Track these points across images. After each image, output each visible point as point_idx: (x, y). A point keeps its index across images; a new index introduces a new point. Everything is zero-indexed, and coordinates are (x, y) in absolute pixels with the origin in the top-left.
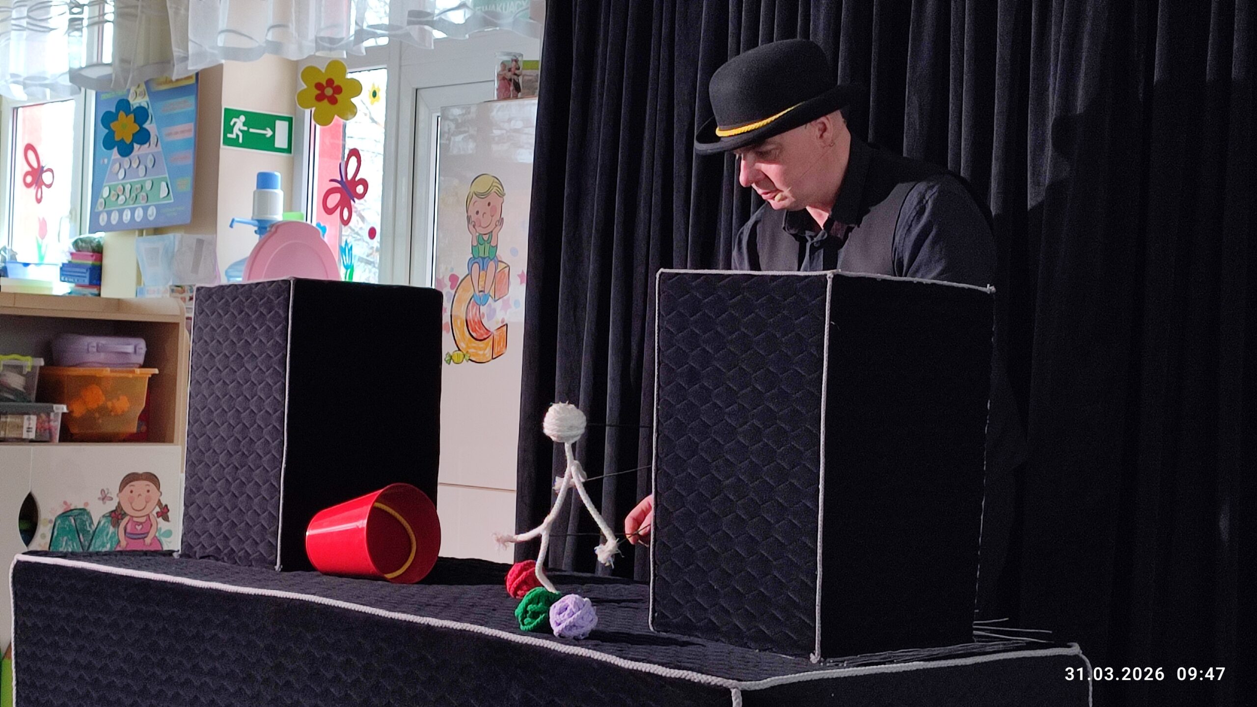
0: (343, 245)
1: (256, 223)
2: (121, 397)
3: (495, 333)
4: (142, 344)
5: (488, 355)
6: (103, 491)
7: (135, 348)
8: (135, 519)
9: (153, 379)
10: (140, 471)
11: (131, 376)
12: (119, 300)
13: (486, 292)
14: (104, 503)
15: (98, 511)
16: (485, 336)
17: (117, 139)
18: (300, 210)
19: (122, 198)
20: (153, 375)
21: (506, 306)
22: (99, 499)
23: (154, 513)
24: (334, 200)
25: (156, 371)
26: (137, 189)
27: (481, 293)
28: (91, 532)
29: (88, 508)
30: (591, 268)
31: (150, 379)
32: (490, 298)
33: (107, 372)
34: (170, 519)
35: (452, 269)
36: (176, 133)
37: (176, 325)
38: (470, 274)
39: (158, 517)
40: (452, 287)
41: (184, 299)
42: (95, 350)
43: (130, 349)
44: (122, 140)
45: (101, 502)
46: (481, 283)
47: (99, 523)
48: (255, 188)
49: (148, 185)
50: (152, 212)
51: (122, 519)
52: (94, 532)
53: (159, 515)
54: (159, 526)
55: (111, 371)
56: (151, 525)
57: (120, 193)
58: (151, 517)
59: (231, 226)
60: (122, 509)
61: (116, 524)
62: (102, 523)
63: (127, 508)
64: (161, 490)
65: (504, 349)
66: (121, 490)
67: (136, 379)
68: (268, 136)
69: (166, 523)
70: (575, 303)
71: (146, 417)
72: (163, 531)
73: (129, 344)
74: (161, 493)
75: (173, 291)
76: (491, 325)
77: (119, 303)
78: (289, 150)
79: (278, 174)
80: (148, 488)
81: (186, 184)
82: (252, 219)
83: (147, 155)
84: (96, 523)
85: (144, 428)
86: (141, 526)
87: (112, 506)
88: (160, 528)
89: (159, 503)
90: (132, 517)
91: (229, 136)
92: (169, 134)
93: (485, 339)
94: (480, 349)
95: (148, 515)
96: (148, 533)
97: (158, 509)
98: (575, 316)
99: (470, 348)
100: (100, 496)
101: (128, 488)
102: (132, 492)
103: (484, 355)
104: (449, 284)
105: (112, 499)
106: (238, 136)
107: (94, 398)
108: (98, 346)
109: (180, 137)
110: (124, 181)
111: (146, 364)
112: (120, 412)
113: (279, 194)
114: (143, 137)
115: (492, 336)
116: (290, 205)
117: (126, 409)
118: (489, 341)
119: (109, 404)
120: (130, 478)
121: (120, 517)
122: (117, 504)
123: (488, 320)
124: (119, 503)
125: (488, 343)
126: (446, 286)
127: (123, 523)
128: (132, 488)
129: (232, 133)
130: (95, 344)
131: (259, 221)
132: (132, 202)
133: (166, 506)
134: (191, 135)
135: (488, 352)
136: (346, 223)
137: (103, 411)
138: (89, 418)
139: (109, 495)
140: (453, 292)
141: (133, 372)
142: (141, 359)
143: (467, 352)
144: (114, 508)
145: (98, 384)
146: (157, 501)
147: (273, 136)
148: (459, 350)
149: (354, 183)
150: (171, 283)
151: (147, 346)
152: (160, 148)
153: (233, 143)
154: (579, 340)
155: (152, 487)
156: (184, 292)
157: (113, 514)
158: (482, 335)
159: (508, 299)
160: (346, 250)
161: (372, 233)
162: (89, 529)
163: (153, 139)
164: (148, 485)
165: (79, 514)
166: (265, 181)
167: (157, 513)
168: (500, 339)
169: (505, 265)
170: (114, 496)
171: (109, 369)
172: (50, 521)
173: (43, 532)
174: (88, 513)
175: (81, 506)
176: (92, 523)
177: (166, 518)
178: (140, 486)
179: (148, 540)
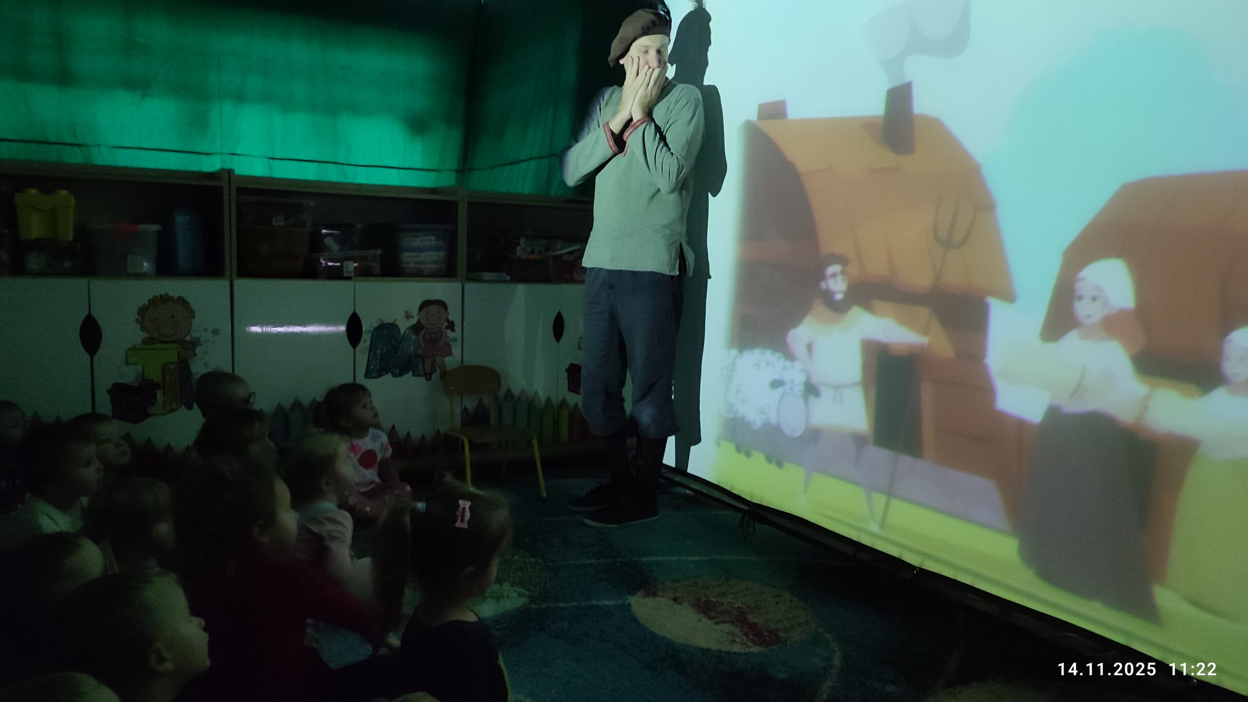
6: (406, 312)
8: (431, 330)
10: (433, 298)
23: (444, 326)
29: (398, 323)
34: (456, 330)
39: (447, 329)
51: (421, 330)
53: (447, 327)
54: (447, 335)
56: (442, 334)
58: (442, 328)
60: (421, 324)
61: (417, 333)
63: (423, 322)
64: (448, 311)
66: (420, 312)
69: (452, 333)
74: (448, 313)
80: (439, 310)
86: (435, 335)
89: (447, 320)
90: (428, 329)
95: (440, 328)
96: (440, 339)
97: (446, 324)
100: (405, 315)
101: (424, 311)
102: (427, 313)
120: (426, 304)
121: (419, 329)
122: (417, 321)
124: (419, 319)
127: (423, 332)
128: (428, 310)
133: (452, 321)
139: (411, 315)
144: (415, 323)
146: (445, 318)
155: (442, 309)
157: (415, 328)
162: (398, 336)
164: (439, 308)
165: (390, 327)
172: (370, 332)
173: (366, 339)
174: (397, 327)
175: (392, 322)
176: (400, 332)
177: (453, 330)
178: (433, 308)
179: (440, 344)
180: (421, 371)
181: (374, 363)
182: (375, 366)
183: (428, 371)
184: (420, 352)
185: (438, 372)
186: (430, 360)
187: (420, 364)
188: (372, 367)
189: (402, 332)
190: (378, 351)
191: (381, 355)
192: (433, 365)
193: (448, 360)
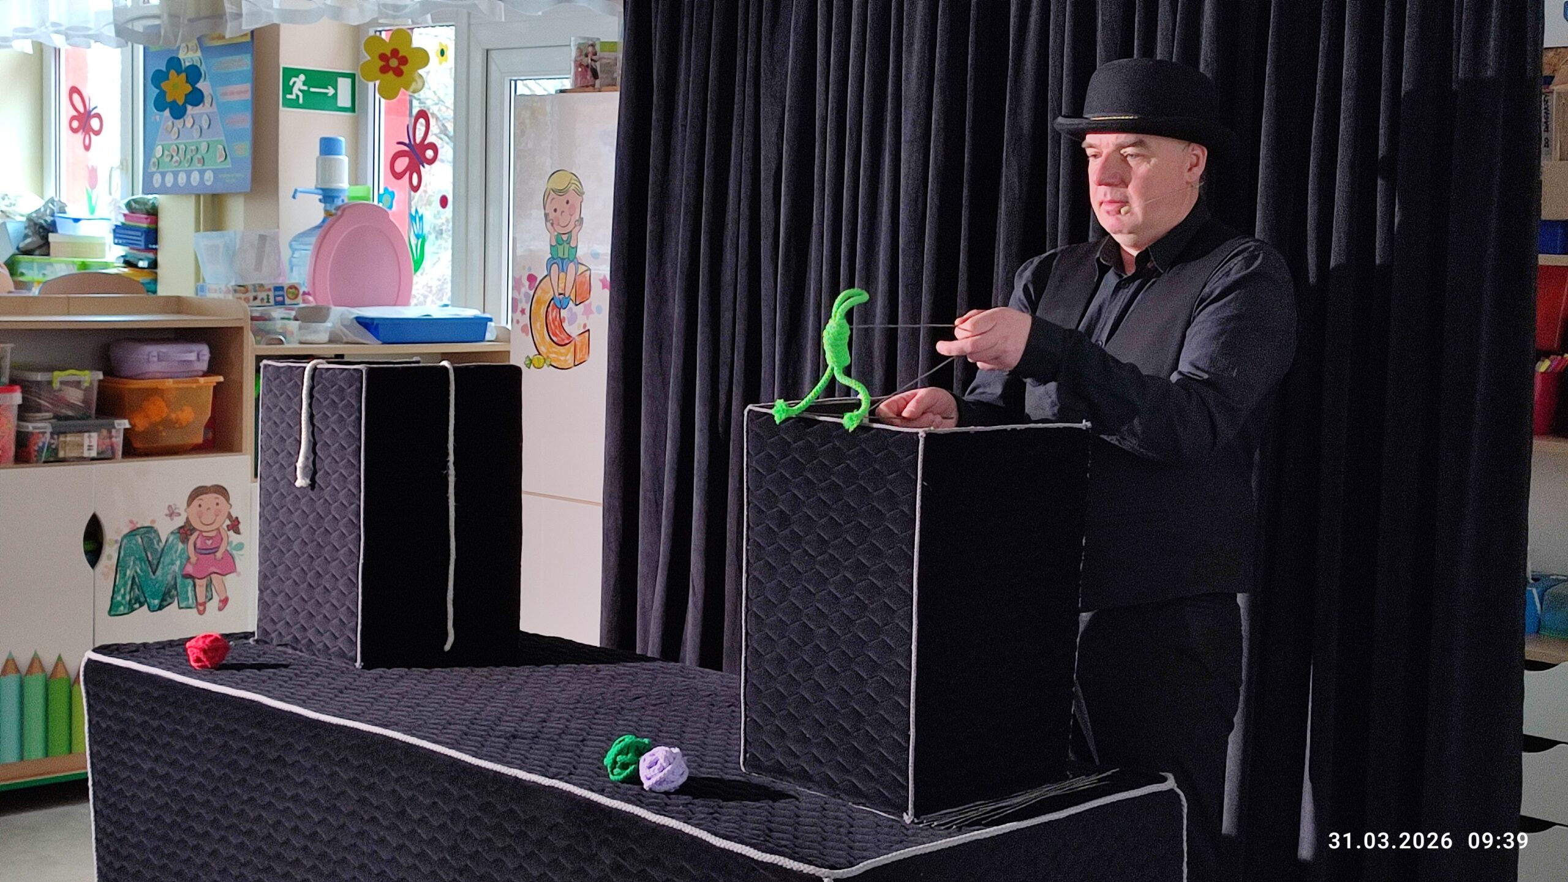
0: (413, 213)
1: (320, 192)
2: (185, 408)
3: (576, 338)
4: (205, 350)
5: (569, 362)
6: (170, 507)
7: (198, 355)
8: (205, 534)
9: (218, 388)
10: (209, 484)
11: (194, 386)
12: (179, 297)
13: (567, 296)
14: (172, 519)
15: (166, 528)
16: (567, 342)
17: (169, 99)
18: (365, 183)
19: (176, 158)
20: (219, 383)
21: (588, 312)
22: (166, 515)
23: (225, 526)
24: (402, 163)
25: (221, 379)
26: (192, 151)
27: (561, 296)
28: (160, 550)
29: (156, 526)
30: (676, 309)
31: (215, 387)
32: (571, 302)
33: (170, 383)
34: (241, 531)
35: (530, 269)
36: (232, 93)
37: (239, 330)
38: (549, 275)
39: (229, 530)
40: (530, 288)
41: (247, 300)
42: (155, 359)
43: (192, 357)
44: (174, 101)
45: (168, 518)
46: (562, 285)
47: (167, 541)
48: (317, 153)
49: (203, 147)
50: (209, 176)
51: (191, 534)
52: (163, 550)
53: (229, 528)
54: (230, 539)
55: (174, 383)
56: (222, 539)
57: (174, 154)
58: (221, 530)
59: (294, 197)
60: (191, 525)
61: (185, 540)
62: (170, 540)
63: (196, 523)
64: (231, 502)
65: (586, 356)
66: (189, 504)
67: (200, 388)
68: (330, 95)
69: (237, 536)
70: (660, 345)
71: (211, 425)
72: (234, 543)
73: (192, 352)
74: (231, 506)
75: (235, 291)
76: (573, 330)
77: (177, 304)
78: (353, 109)
79: (342, 139)
80: (217, 501)
81: (244, 149)
82: (317, 188)
83: (201, 115)
84: (164, 541)
85: (210, 435)
86: (211, 541)
87: (180, 522)
88: (232, 542)
89: (230, 516)
90: (201, 531)
91: (289, 96)
92: (225, 94)
93: (566, 344)
94: (561, 354)
95: (218, 529)
96: (218, 547)
97: (228, 522)
98: (660, 359)
99: (551, 353)
100: (168, 513)
101: (196, 502)
102: (200, 506)
103: (566, 361)
104: (527, 283)
105: (179, 514)
106: (298, 96)
107: (157, 410)
108: (158, 355)
109: (236, 98)
110: (178, 141)
111: (210, 371)
112: (184, 424)
113: (343, 160)
114: (196, 98)
115: (573, 343)
116: (356, 178)
117: (191, 420)
118: (571, 347)
119: (173, 416)
120: (199, 492)
121: (189, 533)
122: (185, 520)
123: (570, 324)
124: (187, 518)
125: (569, 350)
126: (524, 286)
127: (192, 539)
128: (200, 502)
129: (291, 93)
130: (155, 354)
131: (323, 190)
132: (186, 165)
133: (237, 518)
134: (248, 96)
135: (570, 358)
136: (416, 189)
137: (168, 423)
138: (152, 432)
139: (177, 511)
140: (532, 293)
141: (197, 382)
142: (204, 366)
143: (548, 357)
144: (182, 524)
145: (162, 397)
146: (226, 514)
147: (336, 94)
148: (540, 354)
149: (425, 146)
150: (233, 283)
151: (211, 352)
152: (215, 109)
153: (294, 104)
154: (665, 384)
155: (221, 499)
156: (247, 291)
157: (182, 531)
158: (563, 340)
159: (590, 304)
160: (415, 218)
161: (444, 202)
162: (157, 547)
163: (207, 100)
164: (217, 498)
165: (147, 532)
166: (328, 147)
167: (228, 526)
168: (582, 346)
169: (586, 268)
170: (182, 511)
171: (171, 380)
172: (116, 541)
173: (110, 553)
174: (155, 531)
175: (148, 524)
176: (160, 540)
177: (237, 532)
178: (209, 499)
179: (219, 555)
180: (191, 601)
181: (122, 591)
182: (124, 597)
183: (201, 599)
184: (190, 569)
185: (216, 599)
186: (204, 581)
187: (190, 589)
188: (119, 598)
189: (164, 540)
190: (128, 572)
191: (134, 578)
192: (209, 585)
193: (230, 579)
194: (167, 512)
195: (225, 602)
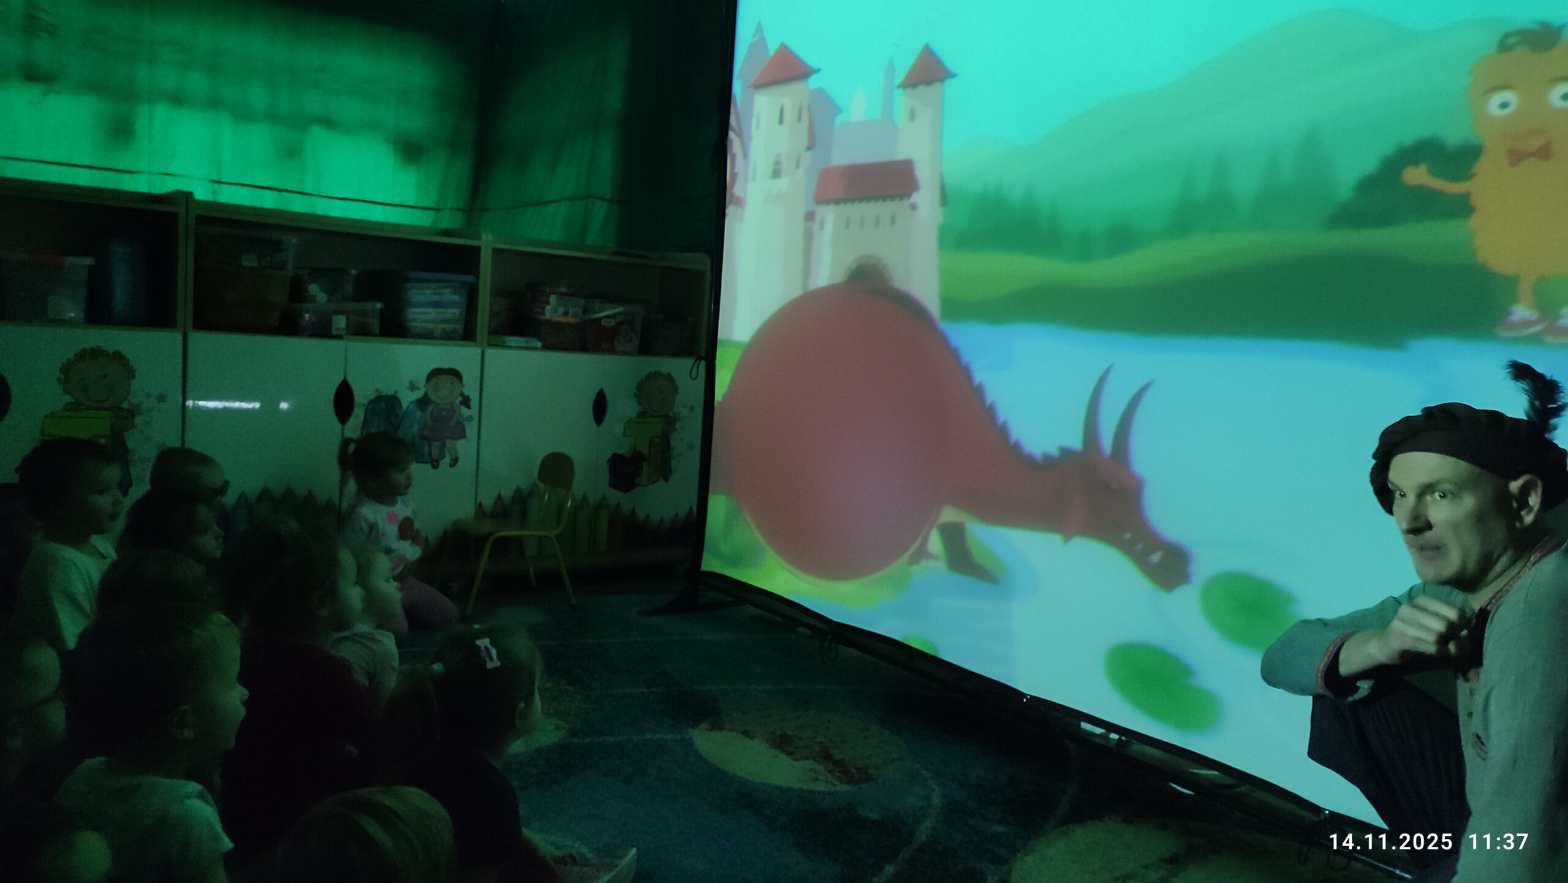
6: (411, 382)
8: (440, 406)
10: (445, 366)
14: (413, 392)
15: (407, 399)
22: (409, 388)
23: (458, 402)
29: (399, 395)
34: (472, 406)
39: (461, 405)
45: (410, 391)
47: (408, 407)
51: (429, 405)
53: (461, 403)
54: (460, 412)
56: (453, 412)
58: (454, 404)
60: (429, 398)
61: (423, 409)
63: (432, 396)
64: (463, 383)
66: (428, 381)
69: (468, 410)
74: (463, 386)
80: (452, 381)
84: (405, 408)
86: (445, 412)
87: (419, 394)
89: (462, 395)
90: (437, 404)
95: (452, 403)
96: (452, 418)
101: (433, 381)
102: (437, 383)
105: (419, 389)
120: (436, 373)
121: (427, 404)
122: (423, 393)
124: (425, 392)
127: (431, 408)
128: (438, 381)
133: (468, 396)
144: (421, 396)
146: (458, 392)
155: (455, 380)
157: (421, 402)
164: (452, 379)
165: (389, 400)
172: (364, 405)
173: (358, 415)
174: (399, 400)
175: (391, 393)
176: (401, 407)
177: (468, 407)
178: (444, 379)
179: (453, 423)
180: (426, 458)
183: (435, 458)
184: (426, 433)
185: (447, 460)
186: (438, 444)
187: (426, 448)
189: (405, 406)
192: (442, 449)
193: (461, 444)
194: (408, 385)
195: (454, 462)
